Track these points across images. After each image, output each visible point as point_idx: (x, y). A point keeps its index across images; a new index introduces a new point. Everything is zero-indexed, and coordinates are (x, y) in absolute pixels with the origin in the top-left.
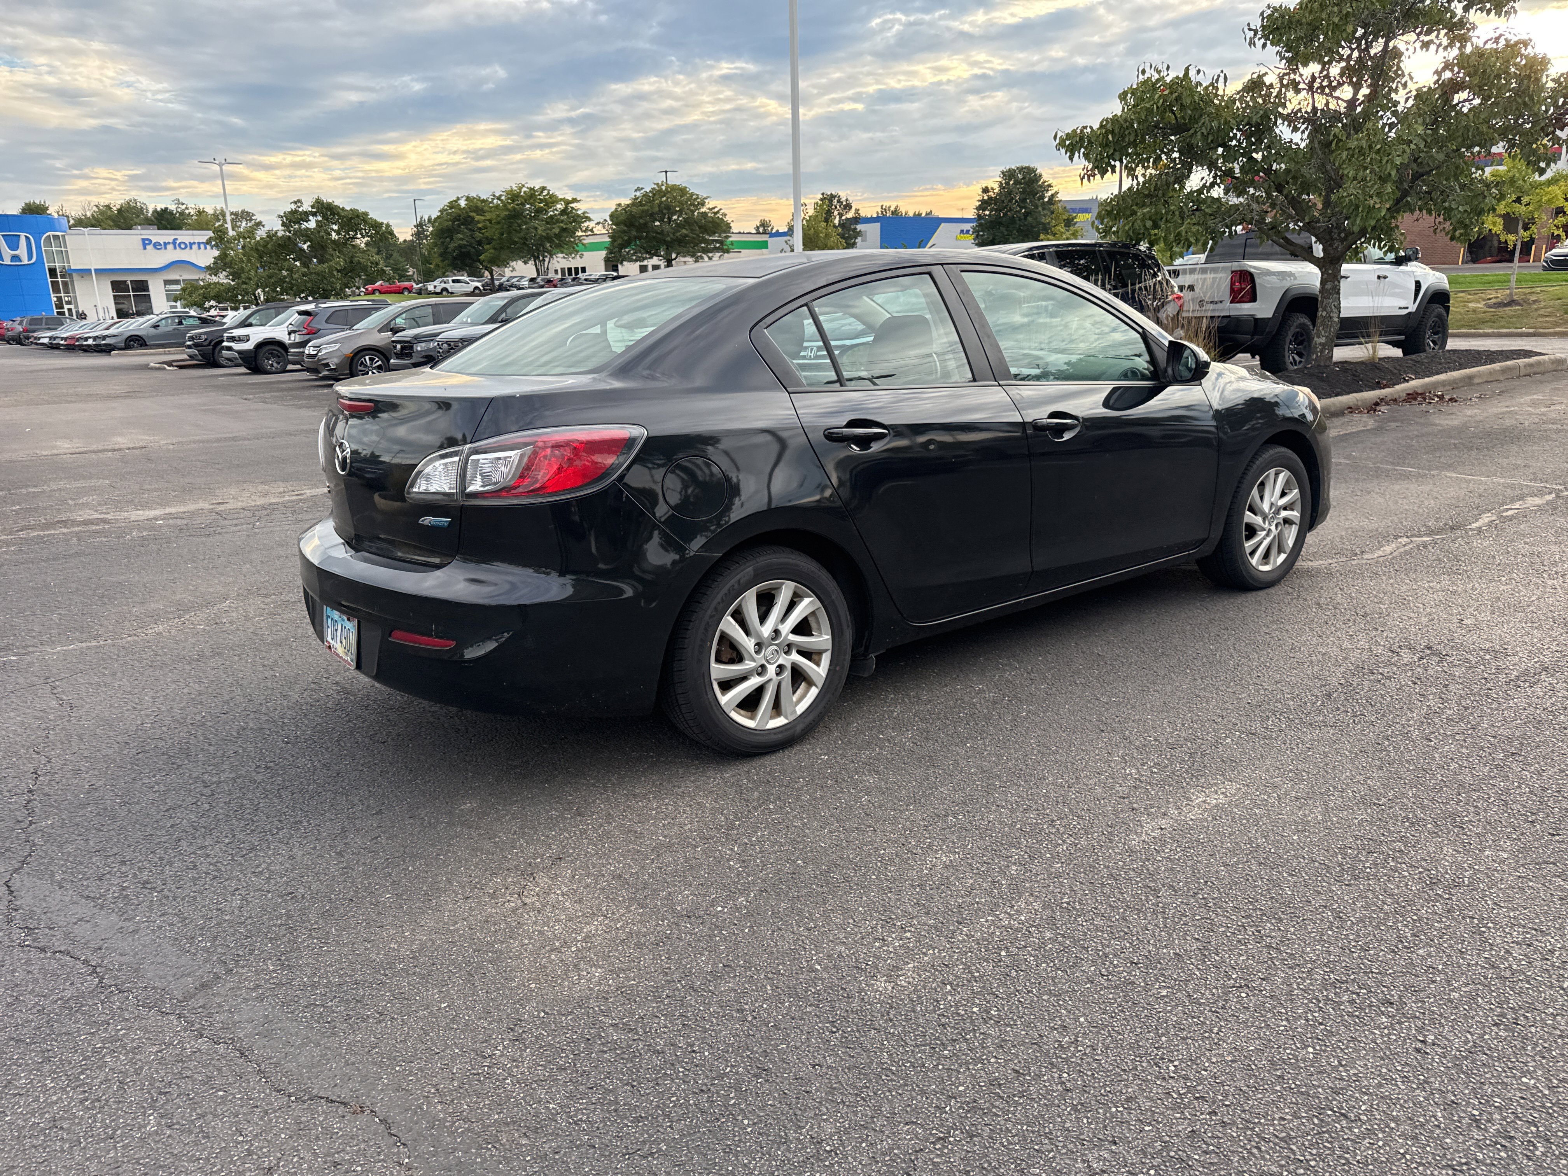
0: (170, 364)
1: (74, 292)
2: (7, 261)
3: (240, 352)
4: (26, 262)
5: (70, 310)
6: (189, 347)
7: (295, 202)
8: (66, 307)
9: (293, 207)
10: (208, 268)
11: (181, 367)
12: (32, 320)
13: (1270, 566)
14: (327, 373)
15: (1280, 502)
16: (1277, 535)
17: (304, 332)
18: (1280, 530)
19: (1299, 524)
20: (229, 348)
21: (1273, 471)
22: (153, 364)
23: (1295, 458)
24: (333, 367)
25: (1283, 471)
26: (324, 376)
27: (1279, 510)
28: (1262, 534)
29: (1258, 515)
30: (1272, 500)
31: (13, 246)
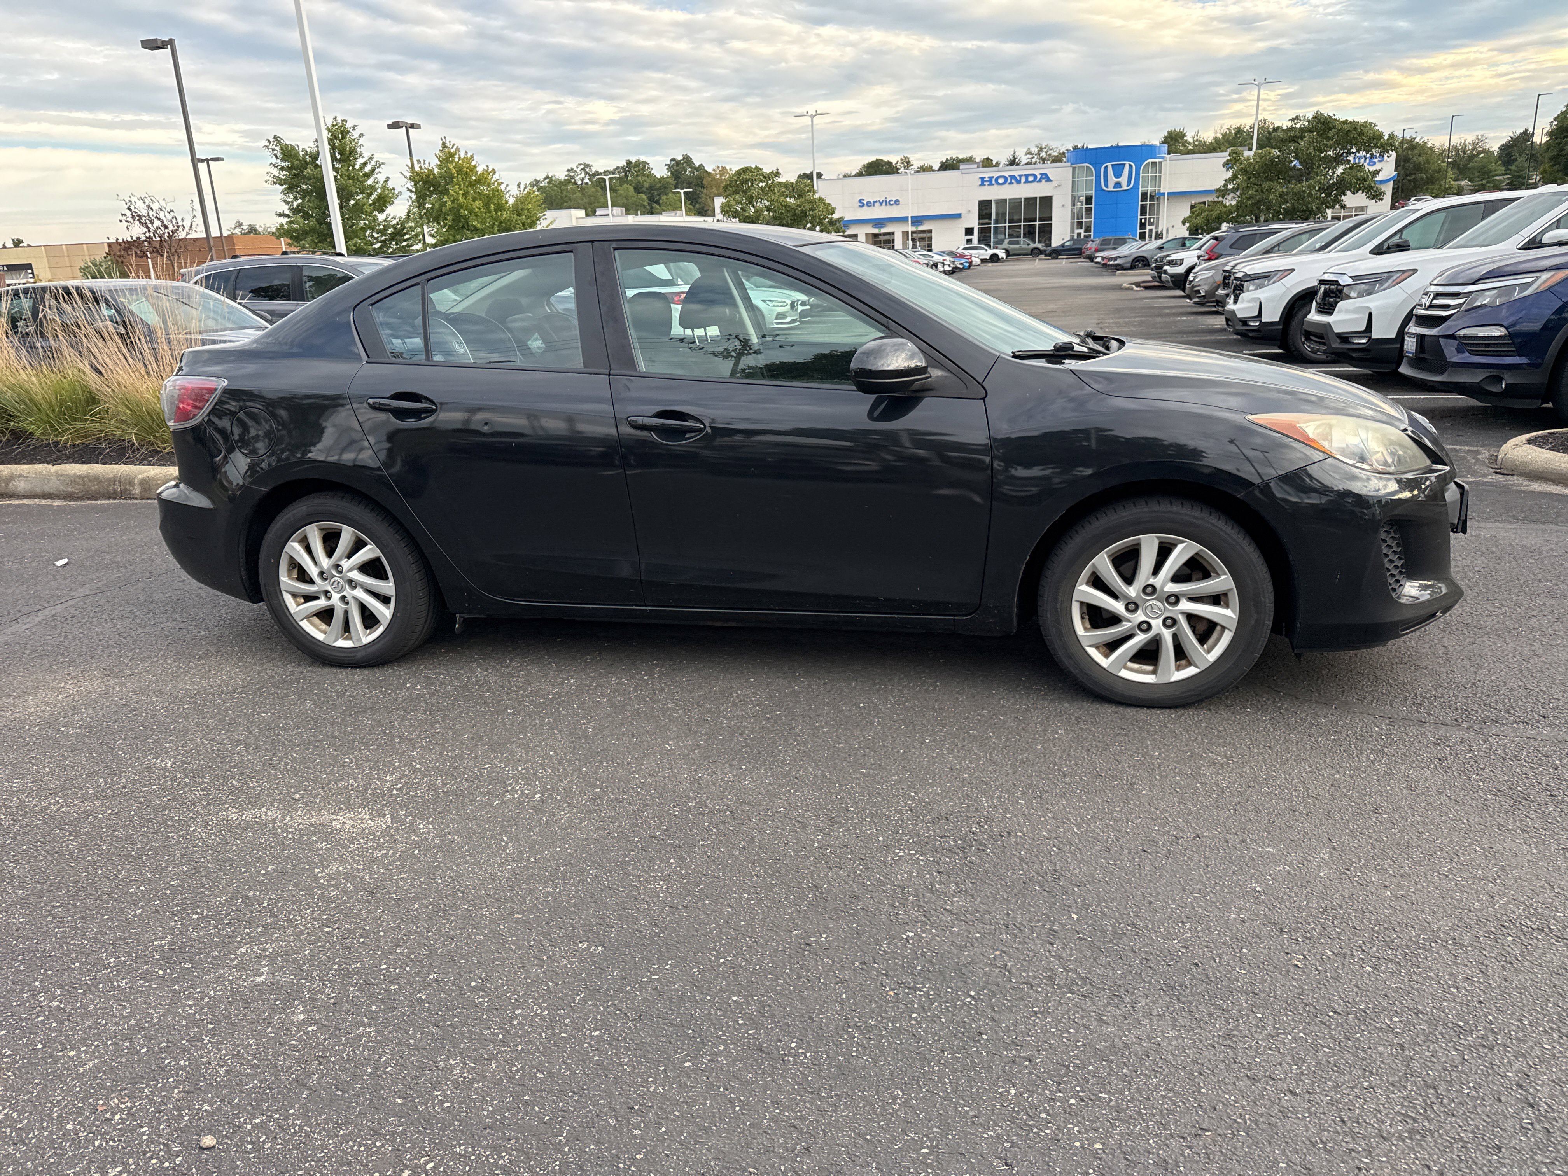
0: (1138, 284)
1: (1158, 214)
2: (1111, 188)
3: (1172, 276)
4: (1125, 187)
5: (1151, 230)
6: (1152, 270)
7: (1293, 120)
8: (1148, 227)
9: (1290, 124)
10: (1218, 190)
11: (1147, 288)
13: (1154, 677)
14: (1197, 300)
15: (1172, 588)
16: (1167, 635)
17: (1206, 258)
18: (1178, 629)
19: (1234, 630)
20: (1165, 272)
21: (1157, 537)
22: (1125, 285)
23: (1213, 525)
24: (1203, 294)
25: (1184, 542)
26: (1195, 303)
27: (1175, 599)
28: (1126, 625)
29: (1115, 597)
30: (1151, 581)
31: (1118, 174)
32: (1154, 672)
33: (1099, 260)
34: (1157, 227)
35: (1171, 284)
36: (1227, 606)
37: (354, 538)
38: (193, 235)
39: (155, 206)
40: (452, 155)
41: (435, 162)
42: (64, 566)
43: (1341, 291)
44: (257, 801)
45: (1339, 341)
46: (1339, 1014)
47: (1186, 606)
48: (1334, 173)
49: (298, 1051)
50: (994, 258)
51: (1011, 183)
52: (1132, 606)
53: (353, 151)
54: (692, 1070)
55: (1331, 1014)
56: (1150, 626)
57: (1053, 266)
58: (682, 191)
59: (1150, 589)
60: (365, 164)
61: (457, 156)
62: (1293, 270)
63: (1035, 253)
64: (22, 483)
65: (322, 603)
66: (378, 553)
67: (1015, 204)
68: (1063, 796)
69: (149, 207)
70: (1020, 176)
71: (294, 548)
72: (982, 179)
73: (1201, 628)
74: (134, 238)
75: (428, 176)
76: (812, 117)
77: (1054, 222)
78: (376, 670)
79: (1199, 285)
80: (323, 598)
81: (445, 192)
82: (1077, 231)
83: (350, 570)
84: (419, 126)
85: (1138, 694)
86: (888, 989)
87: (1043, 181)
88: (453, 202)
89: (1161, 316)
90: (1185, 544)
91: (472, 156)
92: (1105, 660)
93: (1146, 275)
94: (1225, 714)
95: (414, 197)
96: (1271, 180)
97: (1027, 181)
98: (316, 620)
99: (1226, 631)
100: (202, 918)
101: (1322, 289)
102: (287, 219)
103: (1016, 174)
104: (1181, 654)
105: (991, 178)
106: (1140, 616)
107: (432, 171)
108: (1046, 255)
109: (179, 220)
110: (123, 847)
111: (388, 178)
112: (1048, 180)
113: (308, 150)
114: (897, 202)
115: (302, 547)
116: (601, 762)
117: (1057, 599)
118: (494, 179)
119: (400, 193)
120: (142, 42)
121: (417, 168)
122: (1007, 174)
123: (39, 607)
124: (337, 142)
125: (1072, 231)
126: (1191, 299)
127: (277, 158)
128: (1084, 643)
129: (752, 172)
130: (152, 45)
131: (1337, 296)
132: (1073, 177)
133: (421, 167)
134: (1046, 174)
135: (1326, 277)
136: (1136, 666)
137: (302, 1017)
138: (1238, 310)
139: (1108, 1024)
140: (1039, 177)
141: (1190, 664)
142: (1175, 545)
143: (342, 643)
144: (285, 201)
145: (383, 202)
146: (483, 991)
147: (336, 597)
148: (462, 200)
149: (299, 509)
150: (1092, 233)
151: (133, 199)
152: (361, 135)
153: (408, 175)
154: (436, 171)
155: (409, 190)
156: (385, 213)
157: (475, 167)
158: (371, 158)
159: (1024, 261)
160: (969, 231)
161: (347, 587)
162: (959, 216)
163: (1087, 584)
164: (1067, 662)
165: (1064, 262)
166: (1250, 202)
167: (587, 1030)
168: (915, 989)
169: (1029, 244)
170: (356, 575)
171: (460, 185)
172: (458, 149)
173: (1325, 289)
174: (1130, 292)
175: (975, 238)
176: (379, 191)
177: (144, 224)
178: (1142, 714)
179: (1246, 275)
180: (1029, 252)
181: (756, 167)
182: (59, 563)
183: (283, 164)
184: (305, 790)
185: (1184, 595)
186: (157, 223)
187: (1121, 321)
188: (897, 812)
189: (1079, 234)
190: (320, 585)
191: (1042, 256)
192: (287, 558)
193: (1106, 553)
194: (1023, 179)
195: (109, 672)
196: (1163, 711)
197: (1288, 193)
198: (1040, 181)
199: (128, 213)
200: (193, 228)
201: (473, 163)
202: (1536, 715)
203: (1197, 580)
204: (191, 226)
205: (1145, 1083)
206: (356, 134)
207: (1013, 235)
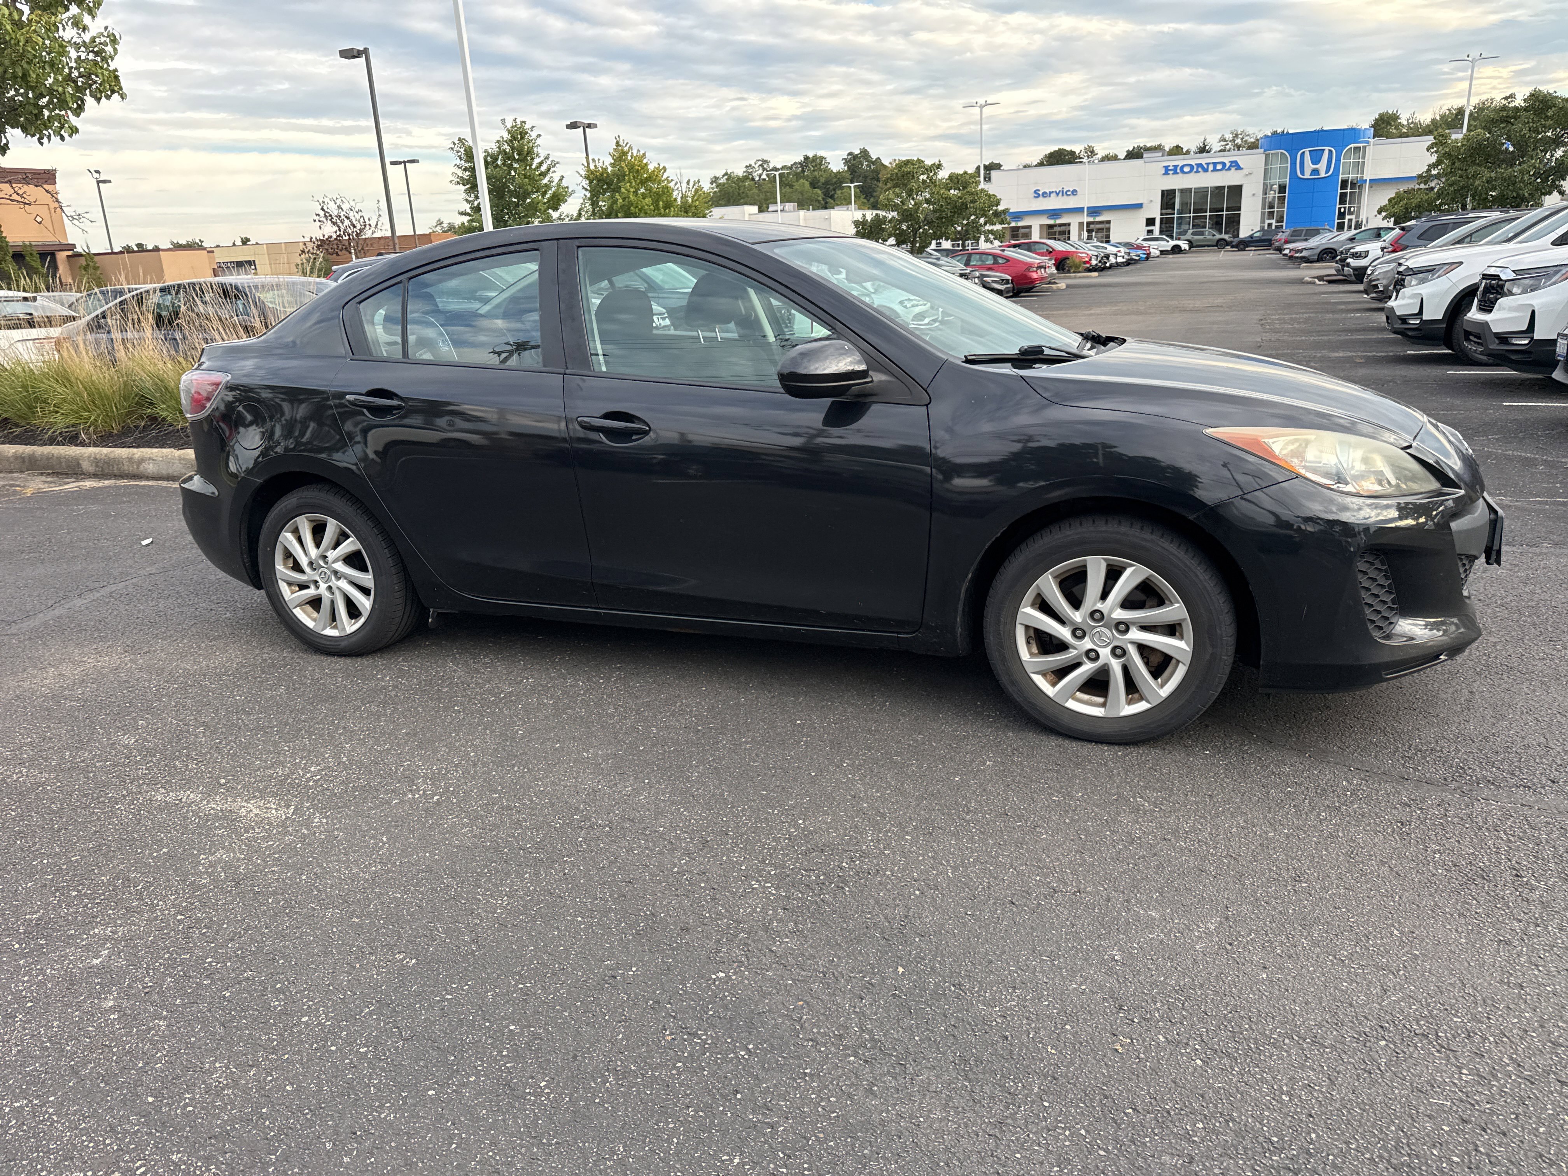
0: (1320, 278)
1: (1359, 202)
2: (1307, 175)
3: (1355, 269)
4: (1323, 175)
5: (1350, 220)
6: (1337, 263)
8: (1347, 217)
9: (1503, 103)
10: (1420, 176)
11: (1330, 282)
12: (1294, 231)
13: (1102, 710)
14: (1374, 295)
15: (1120, 614)
16: (1116, 666)
17: (1390, 250)
18: (1127, 660)
19: (1188, 663)
20: (1348, 265)
21: (1104, 559)
22: (1307, 279)
23: (1163, 548)
24: (1381, 289)
25: (1133, 565)
26: (1372, 298)
27: (1123, 627)
28: (1072, 653)
29: (1061, 621)
30: (1099, 606)
31: (1316, 160)
32: (1104, 705)
33: (1287, 252)
34: (1358, 216)
35: (1353, 278)
36: (1182, 638)
37: (338, 530)
38: (378, 235)
39: (345, 207)
40: (625, 154)
41: (609, 160)
42: (147, 545)
43: (1502, 287)
44: (187, 784)
45: (1497, 341)
46: (1138, 1112)
47: (1136, 635)
48: (1552, 156)
49: (90, 1038)
50: (1176, 250)
51: (1197, 172)
52: (1079, 632)
53: (530, 152)
54: (432, 1099)
55: (1130, 1111)
56: (1098, 657)
57: (1239, 258)
58: (852, 185)
59: (1097, 616)
60: (541, 164)
61: (630, 154)
62: (1461, 263)
63: (1221, 244)
64: (151, 465)
65: (311, 592)
66: (359, 546)
67: (1202, 192)
68: (955, 834)
69: (339, 207)
70: (1208, 164)
71: (287, 537)
72: (1166, 168)
73: (1155, 660)
74: (326, 237)
75: (602, 175)
76: (982, 107)
77: (1243, 212)
78: (359, 659)
79: (1378, 280)
80: (312, 587)
81: (617, 190)
82: (1267, 222)
83: (334, 562)
84: (595, 126)
85: (1086, 728)
86: (668, 1033)
87: (1233, 169)
88: (624, 199)
89: (1333, 312)
90: (1133, 568)
91: (644, 154)
92: (1051, 688)
93: (1329, 268)
94: (1179, 755)
95: (588, 195)
96: (1479, 165)
97: (1215, 170)
98: (308, 608)
99: (1181, 664)
100: (80, 895)
101: (1483, 284)
102: (468, 218)
103: (1203, 162)
104: (1131, 687)
105: (1176, 167)
106: (1087, 644)
107: (605, 169)
108: (1232, 247)
109: (366, 220)
110: (51, 820)
111: (563, 177)
112: (1239, 168)
113: (490, 151)
114: (1074, 192)
115: (294, 536)
116: (514, 766)
117: (999, 621)
118: (665, 176)
119: (573, 191)
120: (340, 51)
121: (592, 167)
122: (1193, 162)
123: (105, 584)
124: (516, 143)
125: (1263, 222)
126: (1368, 294)
127: (461, 159)
128: (1029, 669)
129: (913, 164)
130: (348, 54)
131: (1498, 293)
132: (1266, 164)
133: (595, 166)
134: (1236, 162)
135: (1492, 271)
136: (1086, 697)
137: (111, 1003)
138: (1397, 306)
139: (876, 1096)
140: (1228, 165)
141: (1142, 698)
142: (1125, 569)
143: (330, 632)
144: (467, 200)
145: (557, 201)
146: (284, 993)
147: (323, 586)
148: (632, 197)
149: (290, 501)
150: (1284, 224)
151: (326, 200)
152: (539, 136)
153: (583, 173)
154: (610, 169)
155: (584, 188)
156: (559, 211)
157: (646, 164)
158: (547, 158)
159: (1208, 252)
160: (1150, 222)
161: (333, 577)
162: (1139, 206)
163: (1033, 605)
164: (1011, 689)
165: (1252, 253)
166: (1452, 189)
167: (357, 1045)
168: (696, 1035)
169: (1214, 235)
170: (340, 566)
171: (631, 183)
172: (631, 148)
173: (1486, 284)
174: (1311, 286)
175: (1156, 228)
176: (553, 189)
177: (334, 223)
178: (1086, 749)
179: (1408, 268)
180: (1214, 243)
181: (918, 160)
182: (144, 543)
183: (467, 165)
184: (233, 776)
185: (1134, 624)
186: (347, 222)
187: (1287, 317)
188: (774, 840)
189: (1270, 225)
190: (310, 574)
191: (1228, 248)
192: (282, 547)
193: (1051, 573)
194: (1211, 167)
195: (131, 649)
196: (1111, 747)
197: (1496, 179)
198: (1229, 169)
199: (322, 213)
200: (379, 226)
201: (645, 161)
202: (1544, 778)
203: (1151, 607)
204: (377, 225)
205: (881, 1169)
206: (534, 135)
207: (1198, 225)
